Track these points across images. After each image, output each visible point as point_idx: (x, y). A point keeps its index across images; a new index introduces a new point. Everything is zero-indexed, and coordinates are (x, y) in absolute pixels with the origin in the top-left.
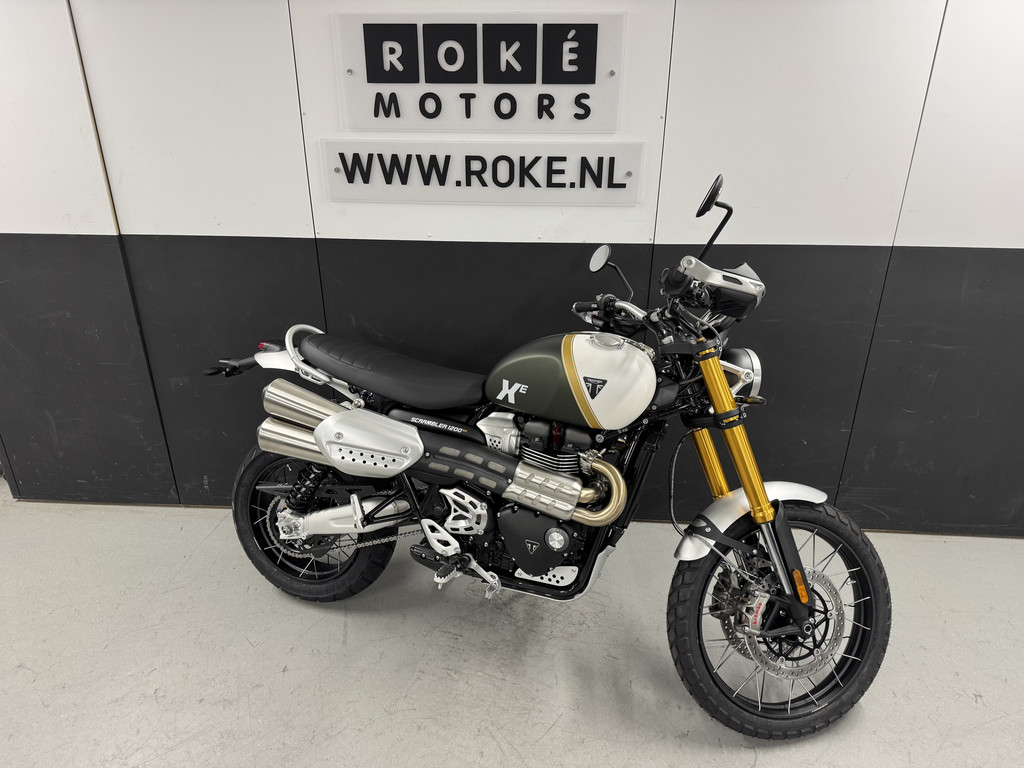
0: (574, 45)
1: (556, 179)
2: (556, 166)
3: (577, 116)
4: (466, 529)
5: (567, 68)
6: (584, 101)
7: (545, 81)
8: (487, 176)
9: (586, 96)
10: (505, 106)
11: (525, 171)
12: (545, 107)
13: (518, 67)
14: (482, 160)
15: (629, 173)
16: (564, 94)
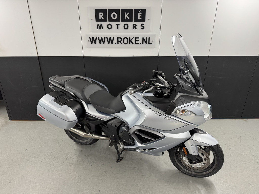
0: (141, 13)
1: (137, 42)
2: (137, 39)
5: (139, 18)
6: (143, 25)
7: (135, 21)
8: (122, 42)
9: (143, 24)
10: (126, 27)
11: (130, 41)
12: (135, 27)
13: (129, 18)
14: (121, 38)
15: (153, 41)
16: (139, 24)
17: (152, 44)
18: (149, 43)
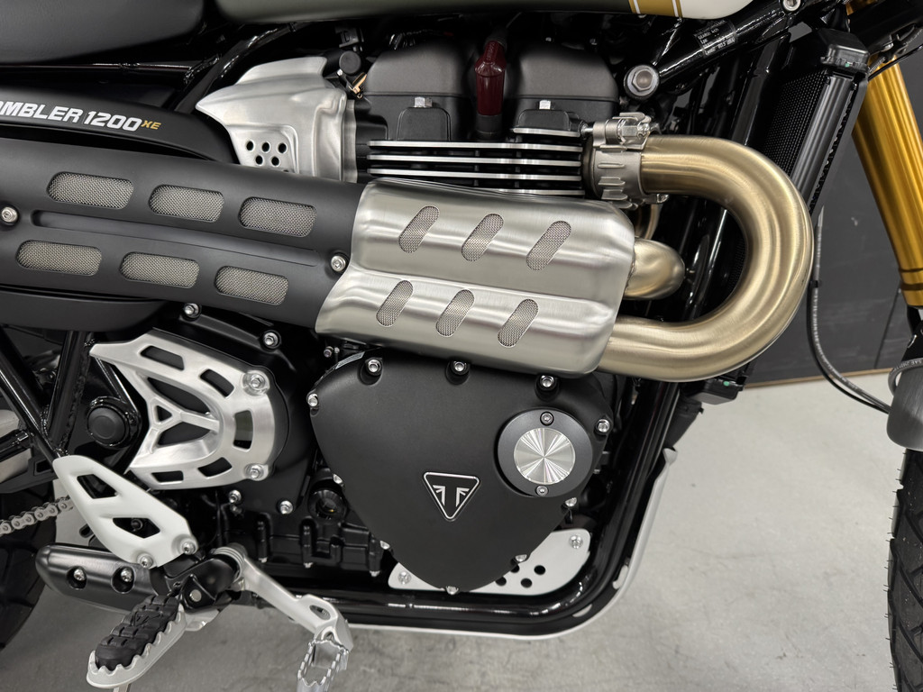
4: (207, 471)
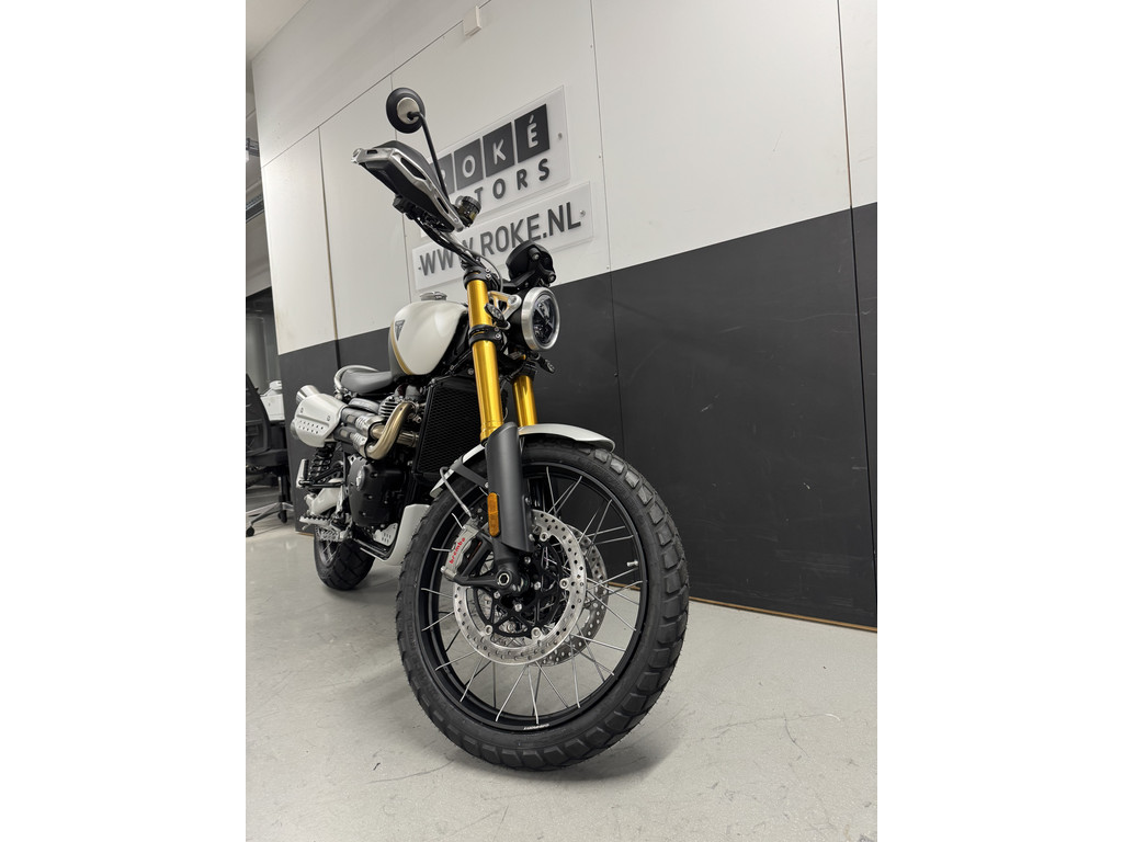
0: (534, 126)
1: (535, 234)
2: (534, 223)
3: (542, 179)
5: (532, 144)
6: (544, 165)
7: (519, 161)
8: (494, 247)
9: (545, 161)
10: (499, 191)
11: (515, 234)
12: (522, 180)
13: (503, 158)
14: (489, 234)
15: (583, 213)
16: (531, 166)
17: (579, 224)
18: (571, 226)
